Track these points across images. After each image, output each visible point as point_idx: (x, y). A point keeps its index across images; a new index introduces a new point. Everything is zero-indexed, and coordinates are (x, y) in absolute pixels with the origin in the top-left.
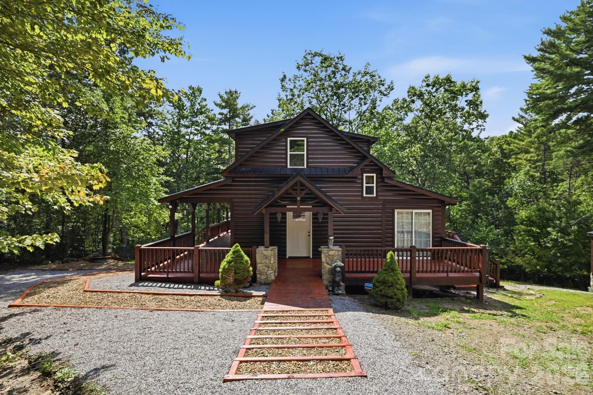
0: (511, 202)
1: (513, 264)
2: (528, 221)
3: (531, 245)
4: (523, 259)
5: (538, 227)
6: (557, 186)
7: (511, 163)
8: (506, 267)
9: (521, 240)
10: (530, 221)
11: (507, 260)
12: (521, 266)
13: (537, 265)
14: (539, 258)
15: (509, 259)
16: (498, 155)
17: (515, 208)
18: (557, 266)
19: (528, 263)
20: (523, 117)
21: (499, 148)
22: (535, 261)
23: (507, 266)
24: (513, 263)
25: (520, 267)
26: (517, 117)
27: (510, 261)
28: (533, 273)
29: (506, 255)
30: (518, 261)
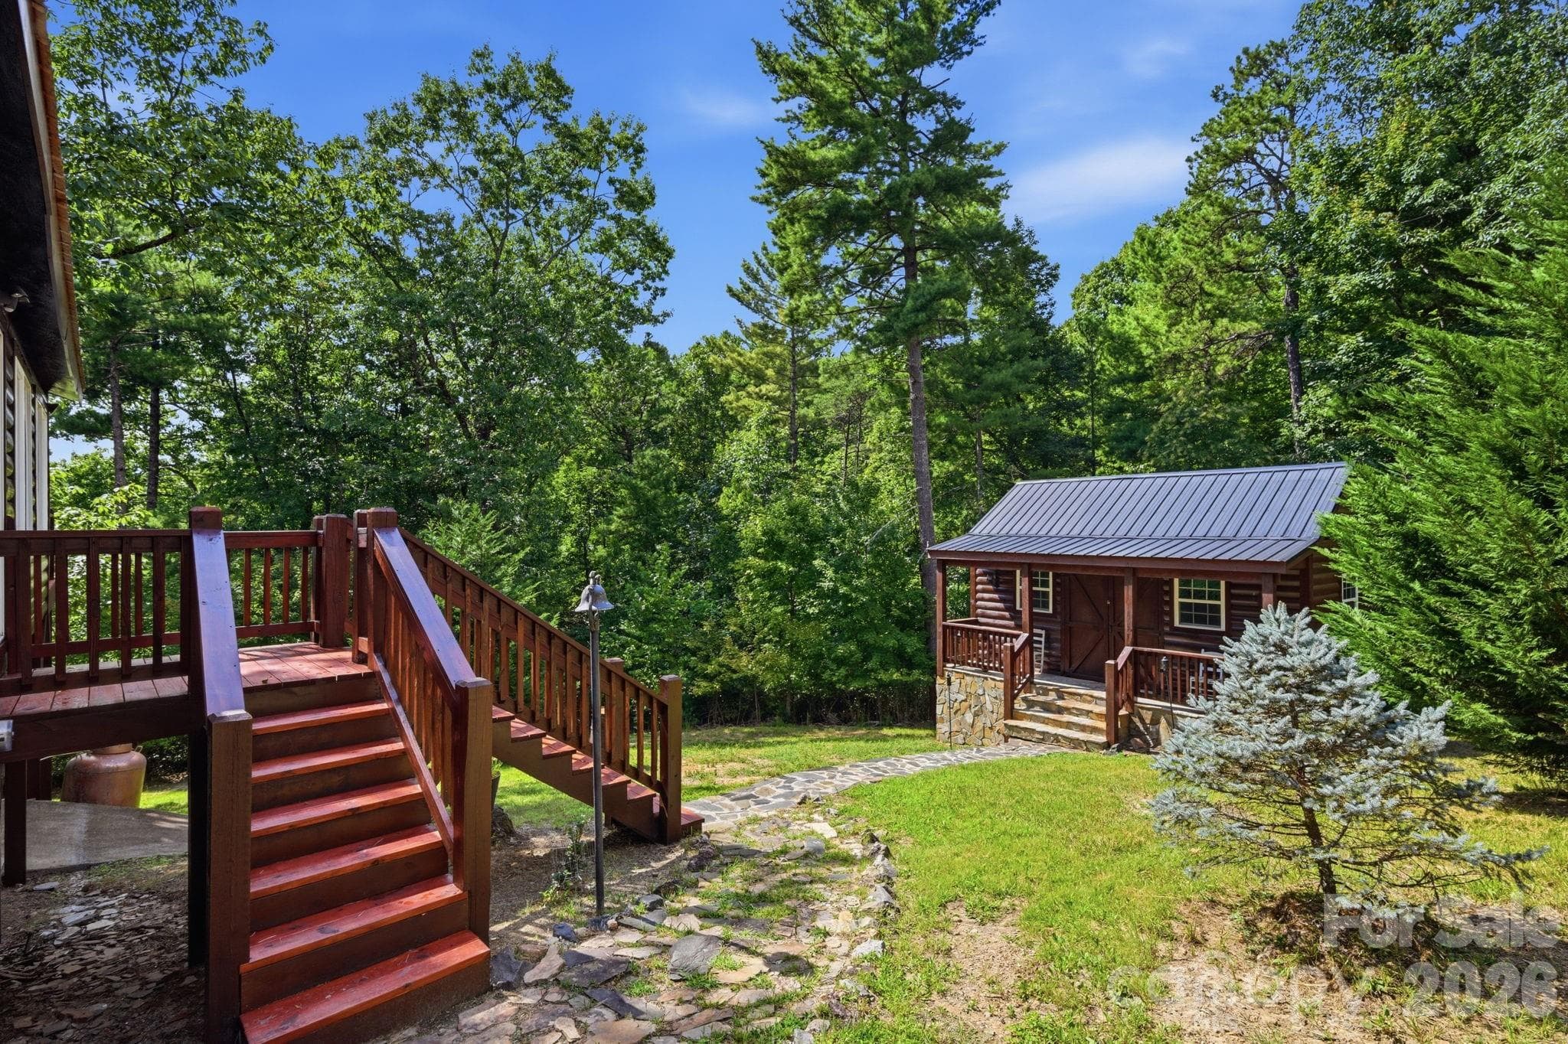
0: (727, 502)
1: (735, 676)
2: (768, 543)
3: (777, 614)
4: (759, 657)
5: (791, 559)
6: (822, 463)
7: (727, 406)
8: (717, 686)
9: (754, 602)
10: (773, 546)
11: (721, 665)
12: (755, 677)
13: (791, 670)
14: (794, 650)
15: (726, 661)
16: (699, 387)
17: (736, 518)
18: (834, 667)
19: (770, 669)
20: (749, 289)
21: (700, 367)
22: (785, 659)
23: (722, 682)
24: (734, 672)
25: (749, 681)
26: (738, 287)
27: (729, 668)
28: (781, 693)
29: (718, 649)
30: (746, 663)
